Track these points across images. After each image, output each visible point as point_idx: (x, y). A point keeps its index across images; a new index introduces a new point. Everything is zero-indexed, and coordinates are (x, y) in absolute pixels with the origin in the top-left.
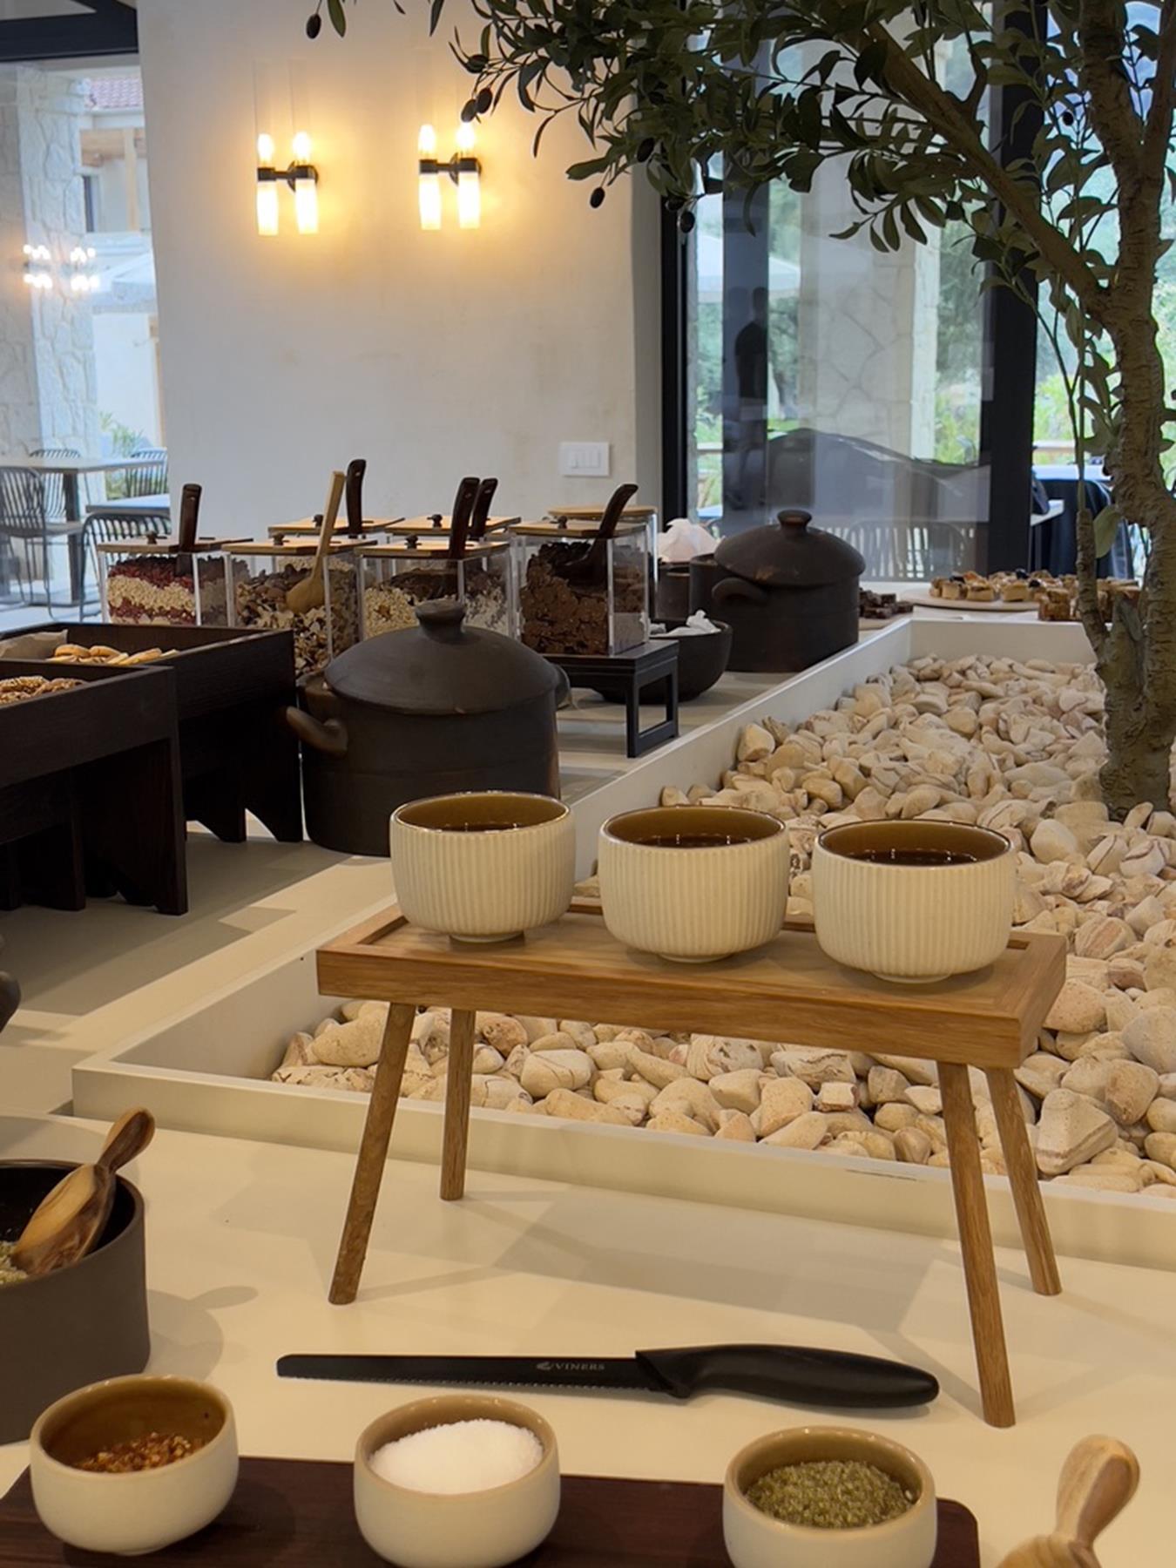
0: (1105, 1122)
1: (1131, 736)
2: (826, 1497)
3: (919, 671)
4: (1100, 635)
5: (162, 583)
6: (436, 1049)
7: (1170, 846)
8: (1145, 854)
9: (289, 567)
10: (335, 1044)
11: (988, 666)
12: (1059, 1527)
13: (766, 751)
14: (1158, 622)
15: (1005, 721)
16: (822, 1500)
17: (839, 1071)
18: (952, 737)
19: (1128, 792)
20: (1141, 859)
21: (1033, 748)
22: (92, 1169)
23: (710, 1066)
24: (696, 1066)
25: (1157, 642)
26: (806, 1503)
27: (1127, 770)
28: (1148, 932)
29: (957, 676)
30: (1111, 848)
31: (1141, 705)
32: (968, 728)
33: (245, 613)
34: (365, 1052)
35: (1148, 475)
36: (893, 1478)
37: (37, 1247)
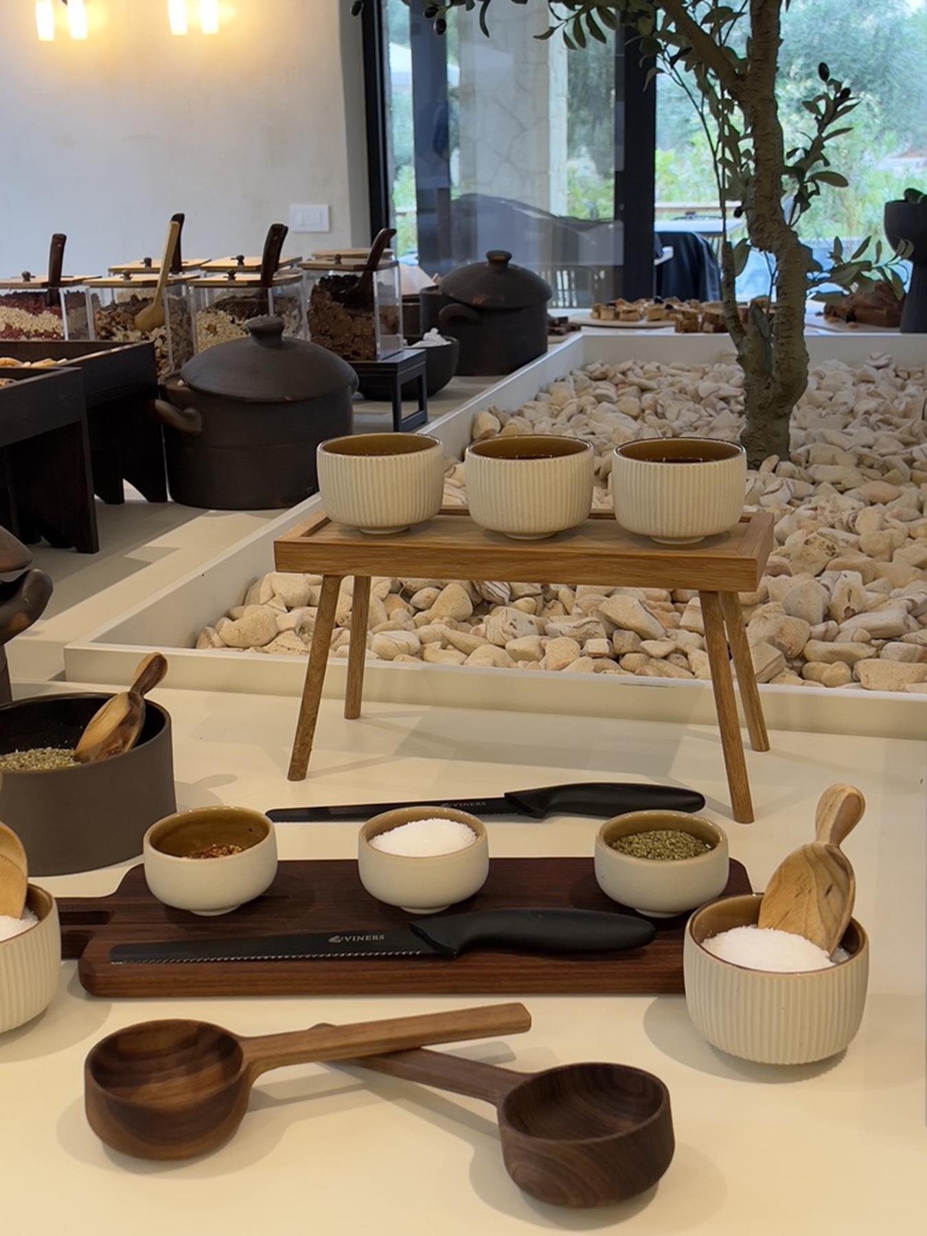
0: (778, 655)
1: (763, 408)
2: (661, 846)
3: (591, 373)
4: (739, 334)
5: (36, 311)
6: (306, 635)
7: (794, 484)
8: (777, 490)
9: (134, 297)
10: (237, 632)
11: (642, 368)
12: (818, 839)
13: (494, 431)
14: (783, 323)
15: (662, 406)
16: (659, 848)
17: (596, 633)
18: (626, 418)
19: (761, 448)
20: (774, 494)
21: (683, 425)
22: (127, 696)
23: (504, 635)
24: (494, 636)
25: (782, 337)
26: (648, 850)
27: (760, 432)
28: (788, 539)
29: (620, 376)
30: (753, 487)
31: (770, 384)
32: (635, 413)
33: (103, 333)
34: (259, 636)
35: (773, 215)
36: (697, 838)
37: (91, 749)
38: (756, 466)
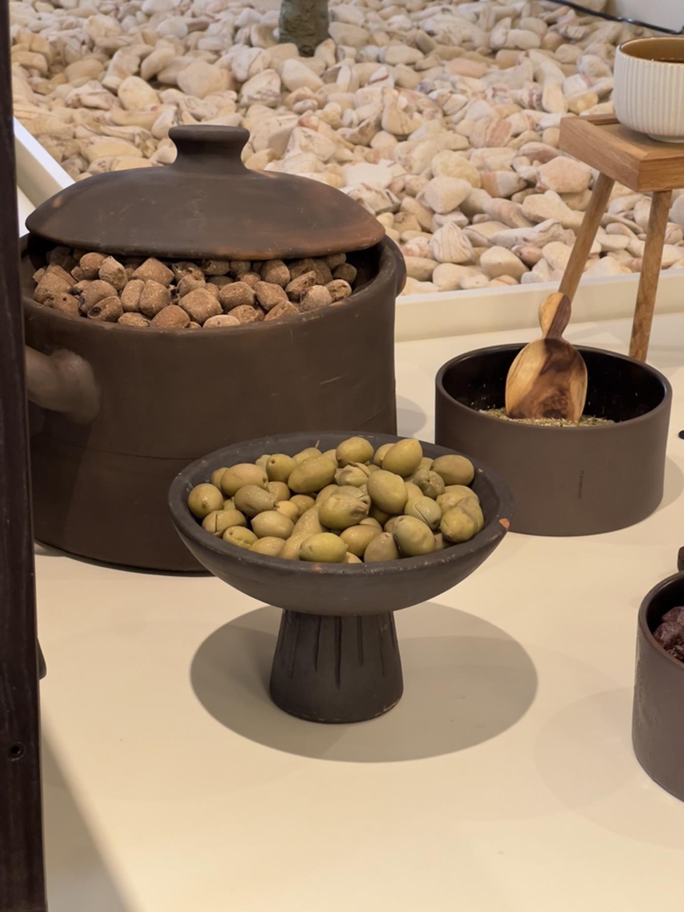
30: (351, 76)
37: (521, 404)
38: (307, 52)
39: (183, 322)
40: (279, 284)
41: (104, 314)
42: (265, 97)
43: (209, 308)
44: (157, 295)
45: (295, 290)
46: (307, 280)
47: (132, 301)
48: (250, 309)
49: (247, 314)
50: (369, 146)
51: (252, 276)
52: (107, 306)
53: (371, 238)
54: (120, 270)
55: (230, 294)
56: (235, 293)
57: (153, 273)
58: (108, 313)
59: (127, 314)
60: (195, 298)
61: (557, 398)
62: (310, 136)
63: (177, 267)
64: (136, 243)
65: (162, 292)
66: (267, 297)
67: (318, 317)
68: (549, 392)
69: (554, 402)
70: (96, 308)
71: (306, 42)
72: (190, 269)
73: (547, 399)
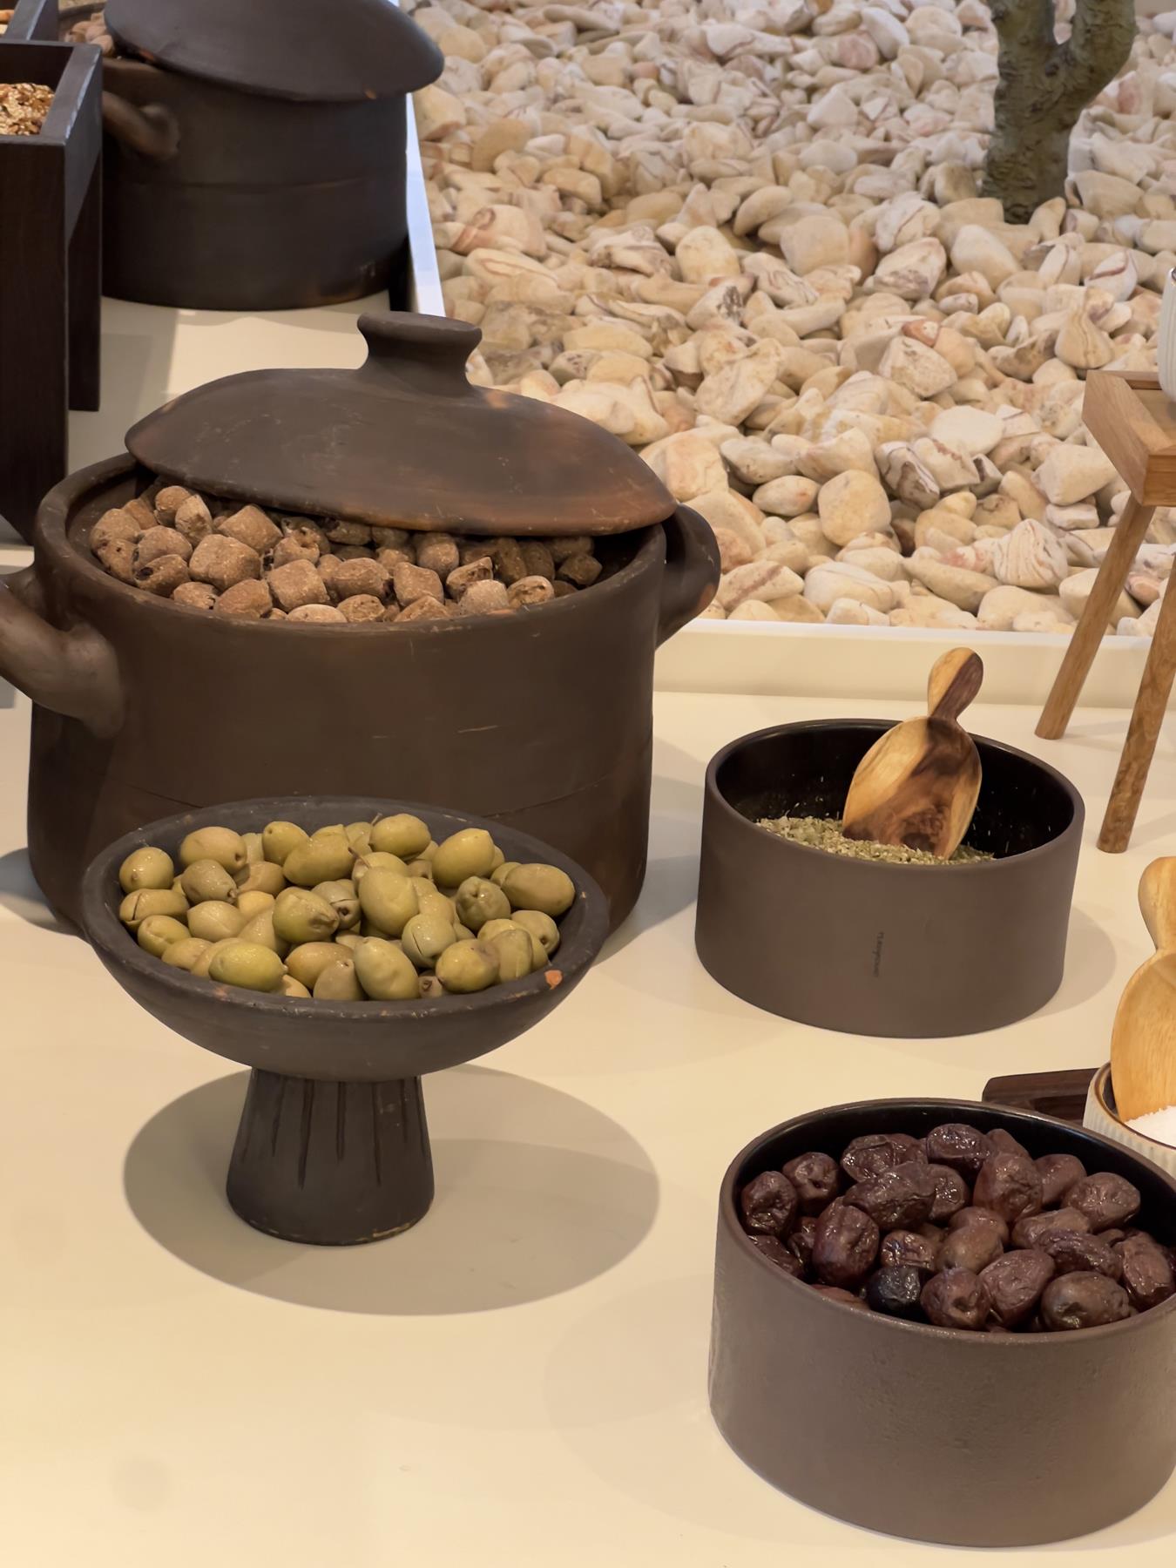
1: (1040, 110)
8: (1120, 271)
19: (1029, 183)
27: (1029, 154)
30: (1065, 265)
31: (1056, 67)
37: (870, 817)
38: (1018, 215)
39: (258, 608)
40: (437, 571)
41: (154, 579)
42: (901, 282)
43: (305, 591)
44: (234, 562)
45: (453, 583)
46: (476, 569)
47: (201, 566)
48: (373, 602)
49: (364, 608)
50: (1029, 381)
51: (397, 552)
52: (161, 568)
53: (617, 519)
54: (200, 518)
55: (348, 574)
56: (352, 575)
57: (247, 528)
58: (161, 578)
59: (190, 585)
60: (290, 573)
61: (930, 816)
62: (914, 353)
63: (288, 524)
64: (230, 479)
65: (243, 558)
66: (405, 587)
67: (460, 628)
68: (922, 804)
69: (923, 821)
70: (147, 568)
71: (1021, 198)
72: (304, 528)
73: (915, 815)
